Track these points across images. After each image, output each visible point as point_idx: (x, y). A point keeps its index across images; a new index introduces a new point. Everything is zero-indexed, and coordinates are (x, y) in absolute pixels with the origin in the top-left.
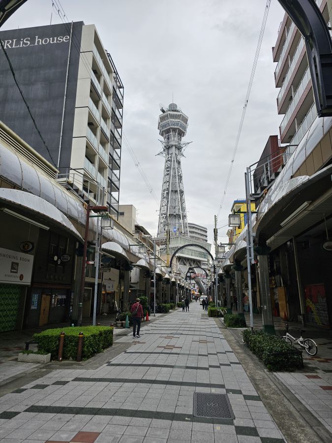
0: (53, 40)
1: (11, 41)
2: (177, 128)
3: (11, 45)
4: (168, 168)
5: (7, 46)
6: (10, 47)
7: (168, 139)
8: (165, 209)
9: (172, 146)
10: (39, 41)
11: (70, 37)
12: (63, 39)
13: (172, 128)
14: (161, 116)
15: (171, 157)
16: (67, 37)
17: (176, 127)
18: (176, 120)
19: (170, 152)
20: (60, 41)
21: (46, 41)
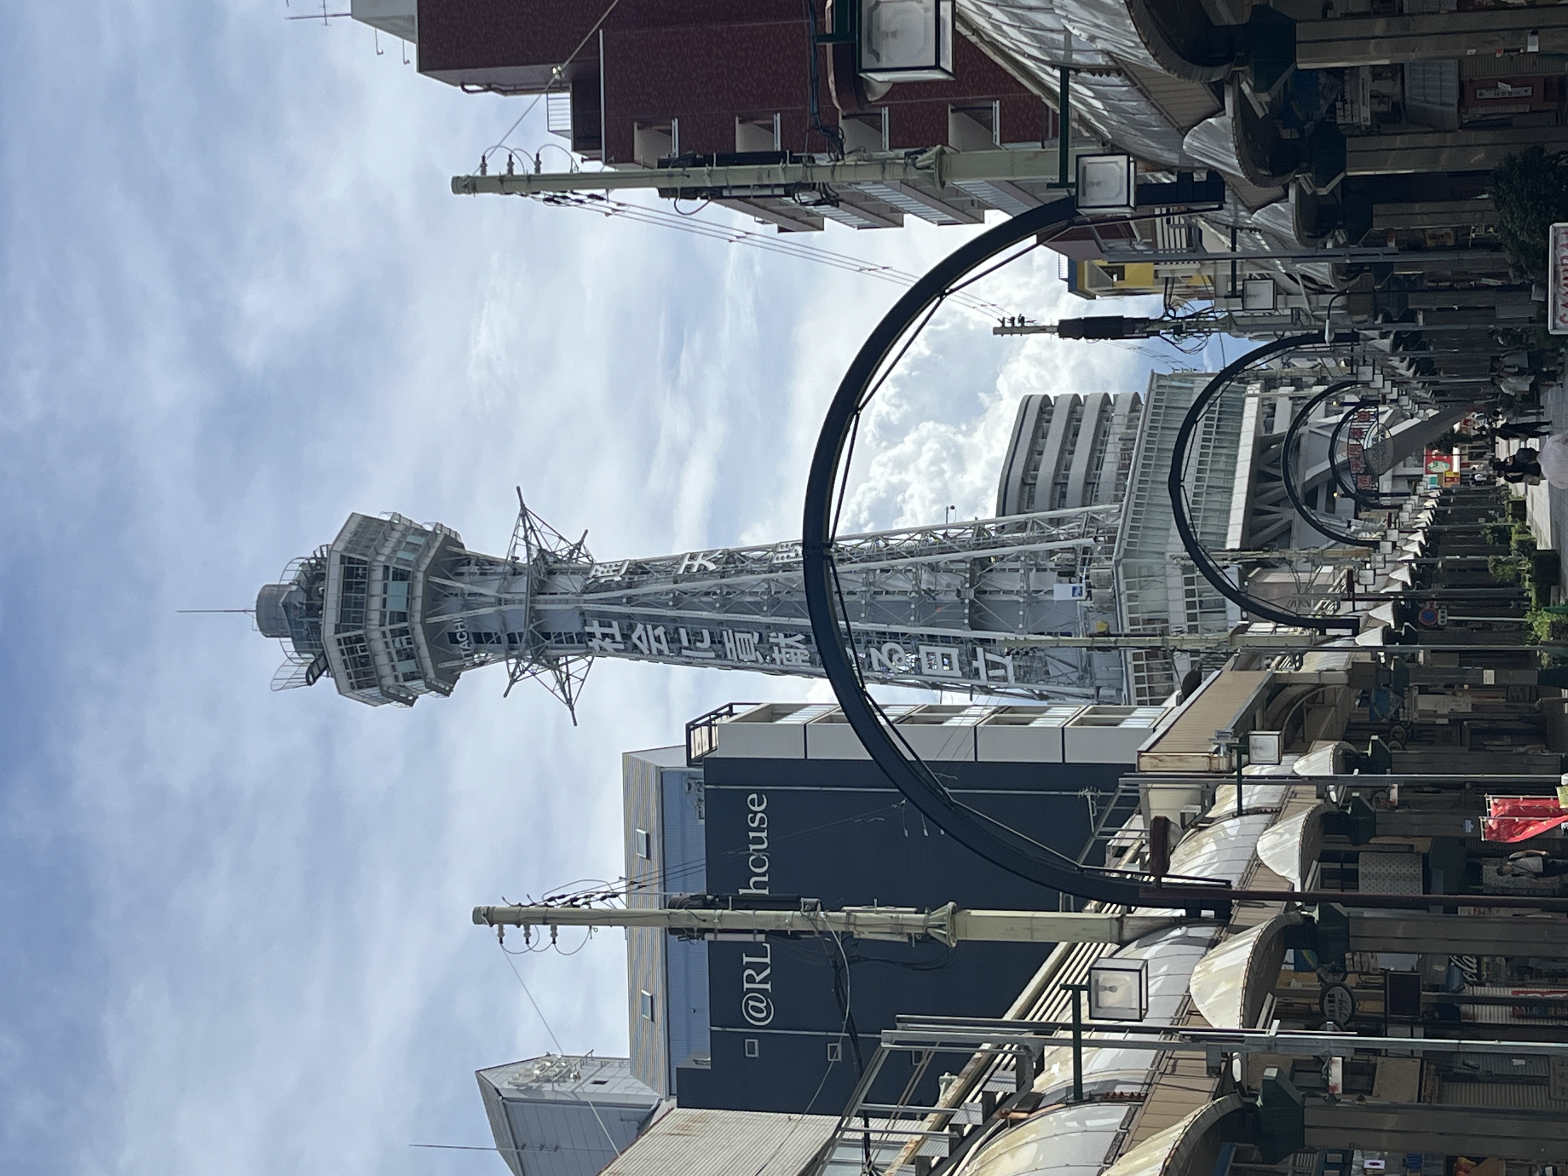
0: (760, 841)
1: (749, 972)
2: (427, 584)
3: (759, 968)
4: (673, 640)
5: (763, 981)
6: (768, 971)
7: (481, 639)
8: (939, 650)
9: (536, 615)
10: (757, 885)
11: (753, 792)
12: (756, 813)
13: (424, 616)
14: (345, 682)
15: (605, 620)
16: (753, 800)
17: (419, 591)
18: (377, 588)
19: (574, 627)
20: (762, 820)
21: (759, 863)
